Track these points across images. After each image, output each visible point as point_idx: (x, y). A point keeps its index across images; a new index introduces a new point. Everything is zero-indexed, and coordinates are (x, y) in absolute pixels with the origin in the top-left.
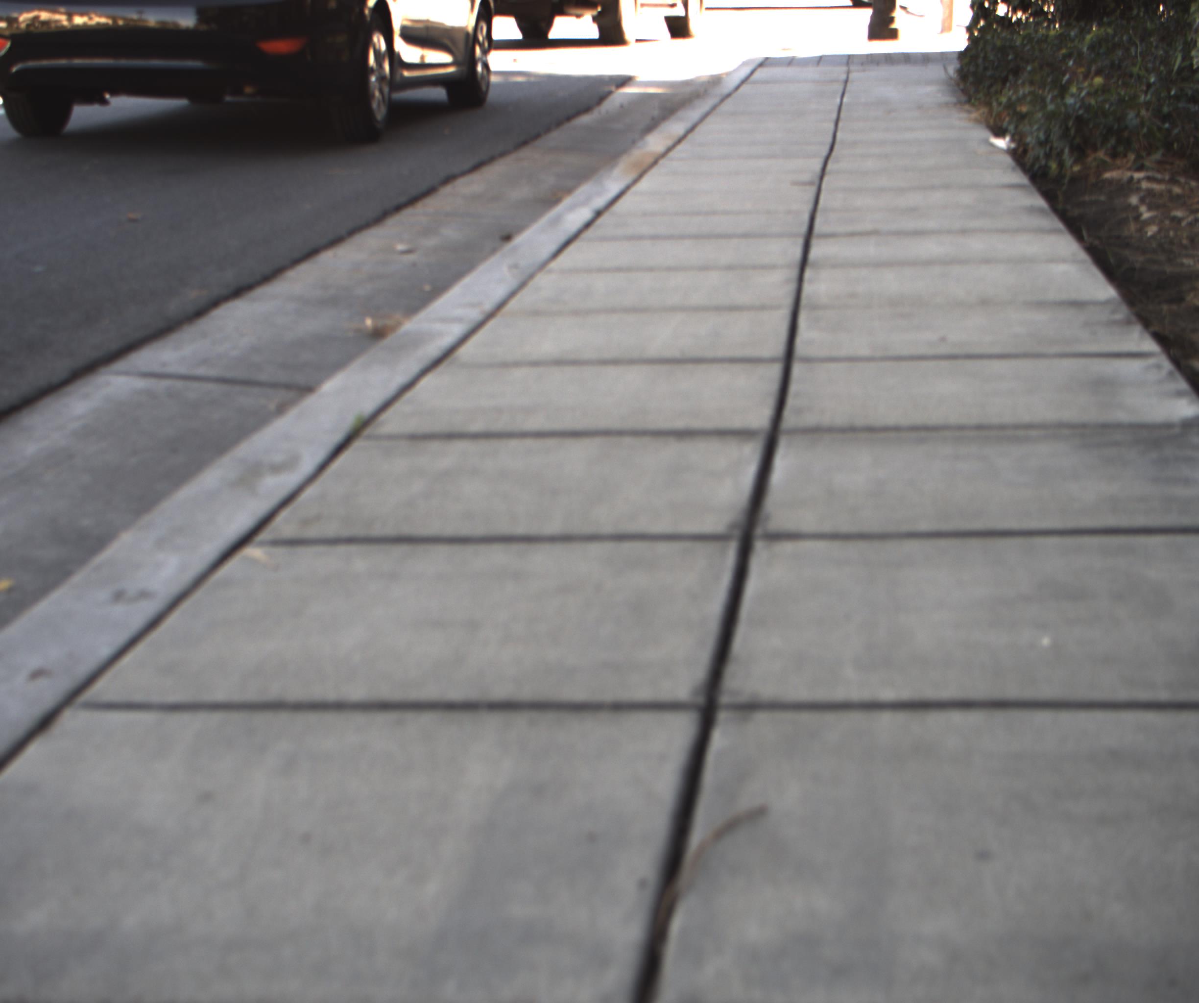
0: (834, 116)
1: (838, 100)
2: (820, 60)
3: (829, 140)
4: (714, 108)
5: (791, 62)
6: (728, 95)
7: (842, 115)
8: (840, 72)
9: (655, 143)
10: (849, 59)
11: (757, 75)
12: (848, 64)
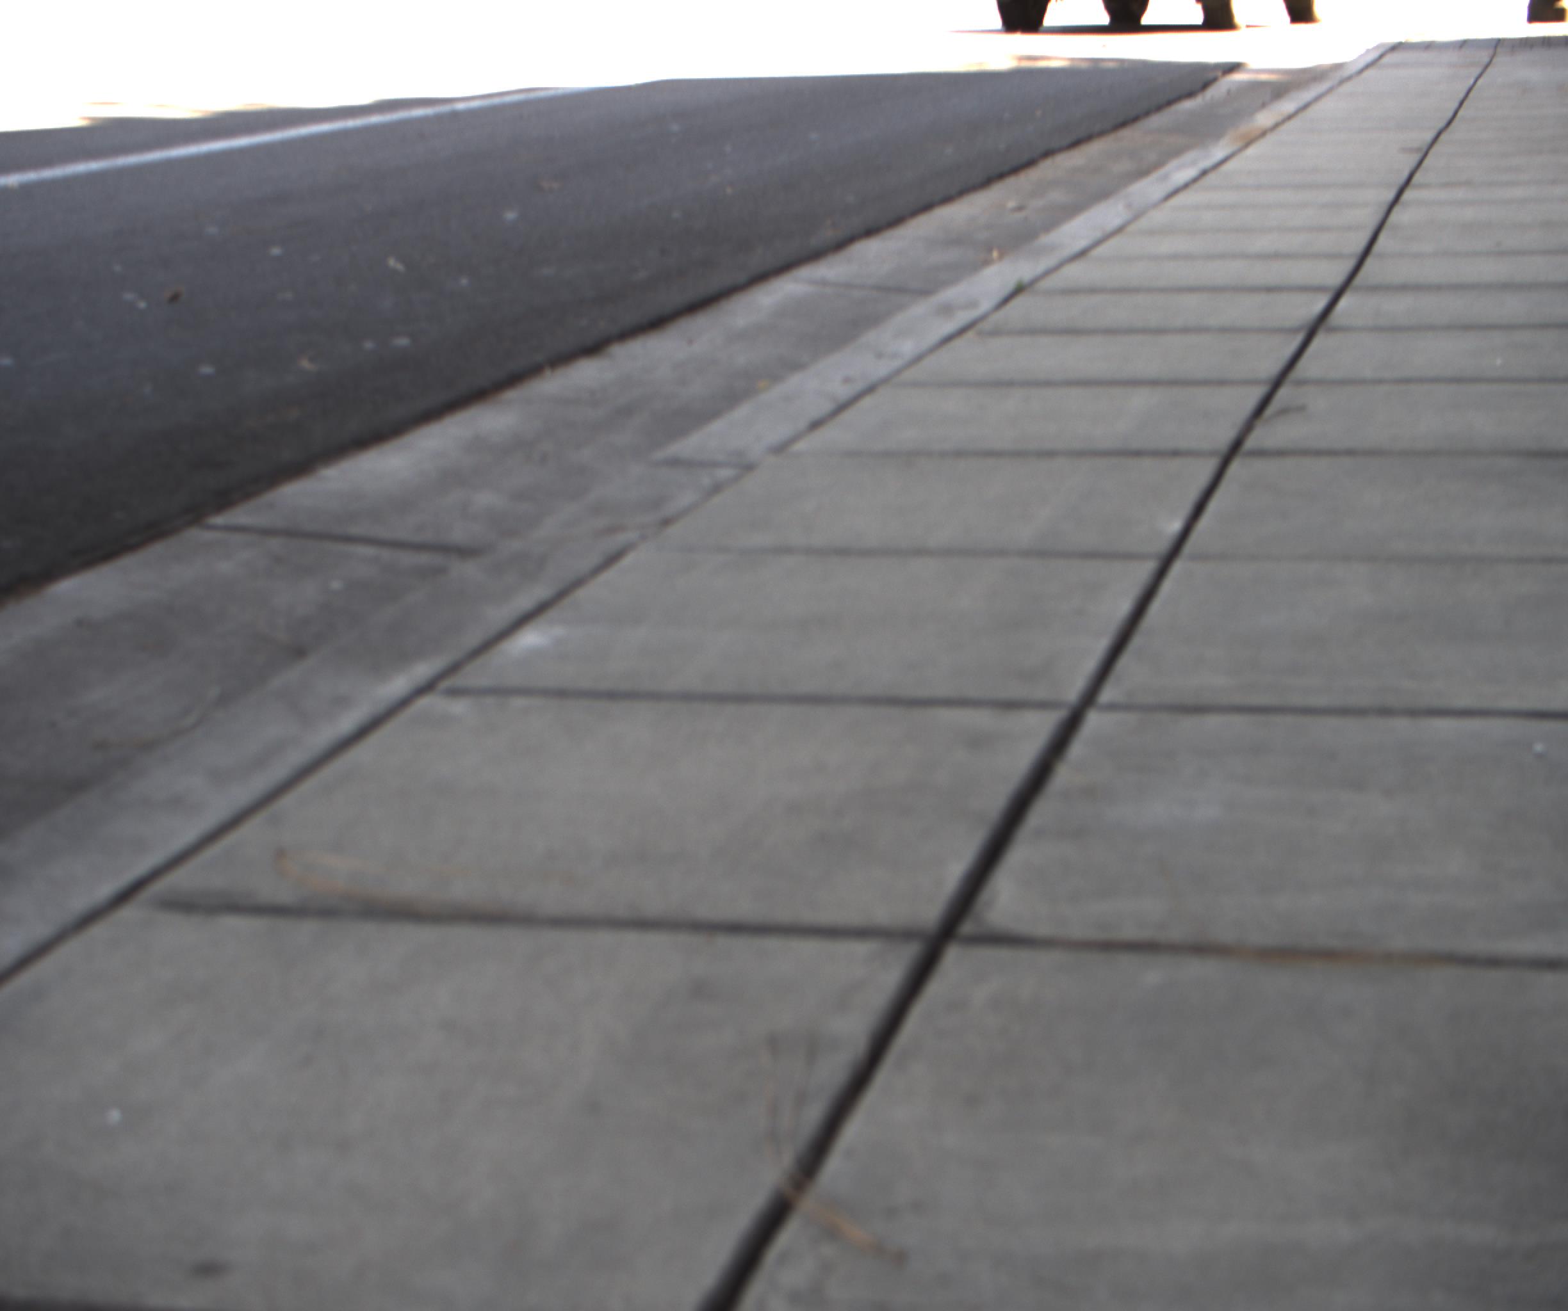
0: (1461, 95)
1: (1472, 81)
2: (1463, 44)
3: (1450, 114)
4: (1330, 90)
5: (1428, 46)
6: (1349, 78)
7: (1471, 95)
8: (1484, 57)
9: (1264, 119)
10: (1498, 44)
11: (1385, 60)
12: (1496, 47)
